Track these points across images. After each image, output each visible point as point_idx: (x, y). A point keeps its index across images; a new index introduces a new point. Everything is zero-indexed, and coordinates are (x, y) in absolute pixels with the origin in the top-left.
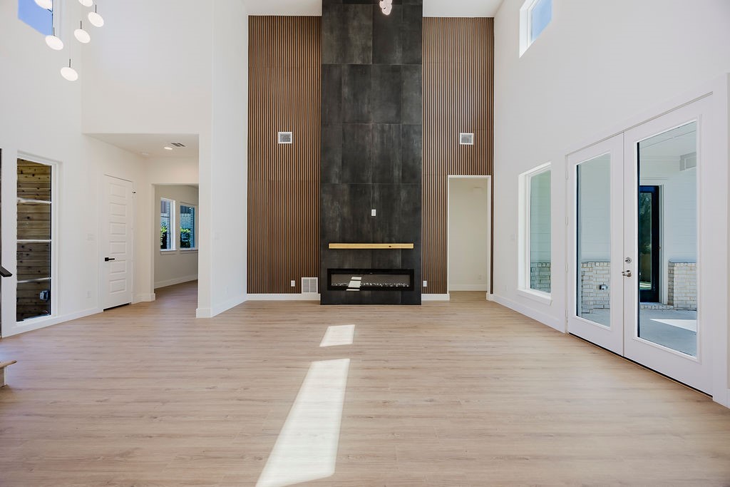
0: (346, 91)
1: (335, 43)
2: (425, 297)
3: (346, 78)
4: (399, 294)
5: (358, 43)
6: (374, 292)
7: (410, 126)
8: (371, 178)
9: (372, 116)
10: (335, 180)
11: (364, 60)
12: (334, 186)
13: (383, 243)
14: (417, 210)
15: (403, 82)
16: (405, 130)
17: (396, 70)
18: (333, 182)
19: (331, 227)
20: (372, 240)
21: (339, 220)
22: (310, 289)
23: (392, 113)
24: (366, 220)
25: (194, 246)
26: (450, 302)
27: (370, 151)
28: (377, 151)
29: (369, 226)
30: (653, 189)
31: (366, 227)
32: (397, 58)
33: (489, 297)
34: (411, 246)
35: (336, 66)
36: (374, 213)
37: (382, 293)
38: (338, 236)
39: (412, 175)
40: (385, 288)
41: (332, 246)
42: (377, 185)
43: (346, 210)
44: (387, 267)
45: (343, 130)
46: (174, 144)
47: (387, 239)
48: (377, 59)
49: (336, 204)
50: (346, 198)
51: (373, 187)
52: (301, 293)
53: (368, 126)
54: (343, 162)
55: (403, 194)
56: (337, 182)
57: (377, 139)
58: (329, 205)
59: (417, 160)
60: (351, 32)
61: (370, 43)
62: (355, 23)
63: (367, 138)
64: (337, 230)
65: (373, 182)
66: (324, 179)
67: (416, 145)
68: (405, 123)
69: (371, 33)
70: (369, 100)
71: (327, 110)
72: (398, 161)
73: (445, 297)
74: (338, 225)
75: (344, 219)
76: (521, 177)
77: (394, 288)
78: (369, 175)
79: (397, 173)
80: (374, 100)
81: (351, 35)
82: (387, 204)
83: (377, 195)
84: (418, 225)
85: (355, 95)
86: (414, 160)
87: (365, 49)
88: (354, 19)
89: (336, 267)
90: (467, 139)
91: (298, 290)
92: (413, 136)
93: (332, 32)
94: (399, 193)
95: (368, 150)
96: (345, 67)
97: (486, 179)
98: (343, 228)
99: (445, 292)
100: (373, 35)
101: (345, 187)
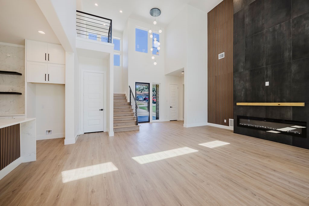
0: (247, 20)
3: (247, 14)
8: (265, 63)
9: (265, 26)
12: (240, 73)
13: (275, 102)
18: (240, 71)
19: (239, 94)
20: (266, 100)
21: (244, 90)
24: (262, 89)
27: (264, 47)
29: (264, 92)
31: (262, 93)
35: (241, 10)
36: (267, 84)
38: (243, 98)
42: (269, 66)
43: (248, 85)
49: (242, 82)
50: (248, 78)
51: (267, 68)
54: (246, 59)
55: (294, 68)
56: (242, 70)
58: (238, 83)
64: (242, 95)
65: (267, 65)
66: (236, 70)
74: (243, 93)
75: (247, 89)
78: (263, 62)
79: (288, 54)
83: (269, 73)
85: (253, 20)
89: (242, 115)
91: (227, 124)
94: (290, 68)
96: (247, 8)
98: (245, 94)
101: (247, 72)
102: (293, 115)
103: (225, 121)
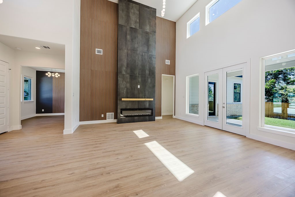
0: (128, 37)
1: (124, 17)
2: (156, 118)
3: (128, 32)
4: (147, 117)
5: (133, 19)
6: (139, 117)
7: (152, 55)
8: (138, 73)
9: (138, 49)
10: (124, 73)
11: (135, 26)
12: (123, 75)
13: (142, 98)
14: (154, 86)
15: (150, 38)
16: (150, 56)
17: (147, 33)
18: (123, 73)
19: (122, 91)
20: (138, 97)
21: (126, 89)
22: (110, 118)
23: (146, 49)
24: (136, 89)
25: (30, 100)
26: (162, 119)
27: (138, 62)
28: (140, 63)
29: (137, 91)
30: (214, 83)
31: (136, 92)
32: (148, 29)
33: (174, 117)
34: (152, 99)
35: (124, 26)
36: (139, 87)
37: (142, 117)
38: (125, 95)
39: (152, 73)
40: (143, 116)
41: (123, 99)
42: (140, 76)
43: (128, 85)
44: (143, 107)
45: (127, 53)
46: (44, 47)
47: (143, 97)
48: (141, 27)
49: (124, 82)
50: (128, 80)
51: (139, 77)
52: (106, 119)
53: (137, 53)
54: (127, 66)
55: (149, 80)
56: (125, 73)
57: (140, 58)
58: (122, 82)
59: (154, 68)
60: (130, 14)
61: (138, 21)
62: (132, 11)
63: (136, 57)
64: (125, 93)
65: (139, 74)
66: (120, 72)
67: (154, 62)
68: (150, 54)
69: (138, 17)
70: (137, 43)
71: (121, 43)
72: (148, 68)
73: (161, 118)
74: (125, 91)
75: (128, 88)
76: (187, 77)
77: (146, 115)
78: (137, 72)
79: (147, 72)
80: (139, 43)
81: (131, 15)
82: (144, 83)
83: (140, 80)
84: (154, 92)
85: (132, 40)
86: (153, 68)
87: (136, 22)
88: (132, 9)
89: (124, 108)
90: (168, 62)
91: (105, 118)
92: (153, 59)
93: (123, 12)
94: (148, 80)
95: (137, 62)
96: (128, 27)
97: (173, 77)
98: (127, 93)
99: (161, 116)
100: (139, 18)
101: (128, 76)
102: (149, 105)
103: (103, 116)
